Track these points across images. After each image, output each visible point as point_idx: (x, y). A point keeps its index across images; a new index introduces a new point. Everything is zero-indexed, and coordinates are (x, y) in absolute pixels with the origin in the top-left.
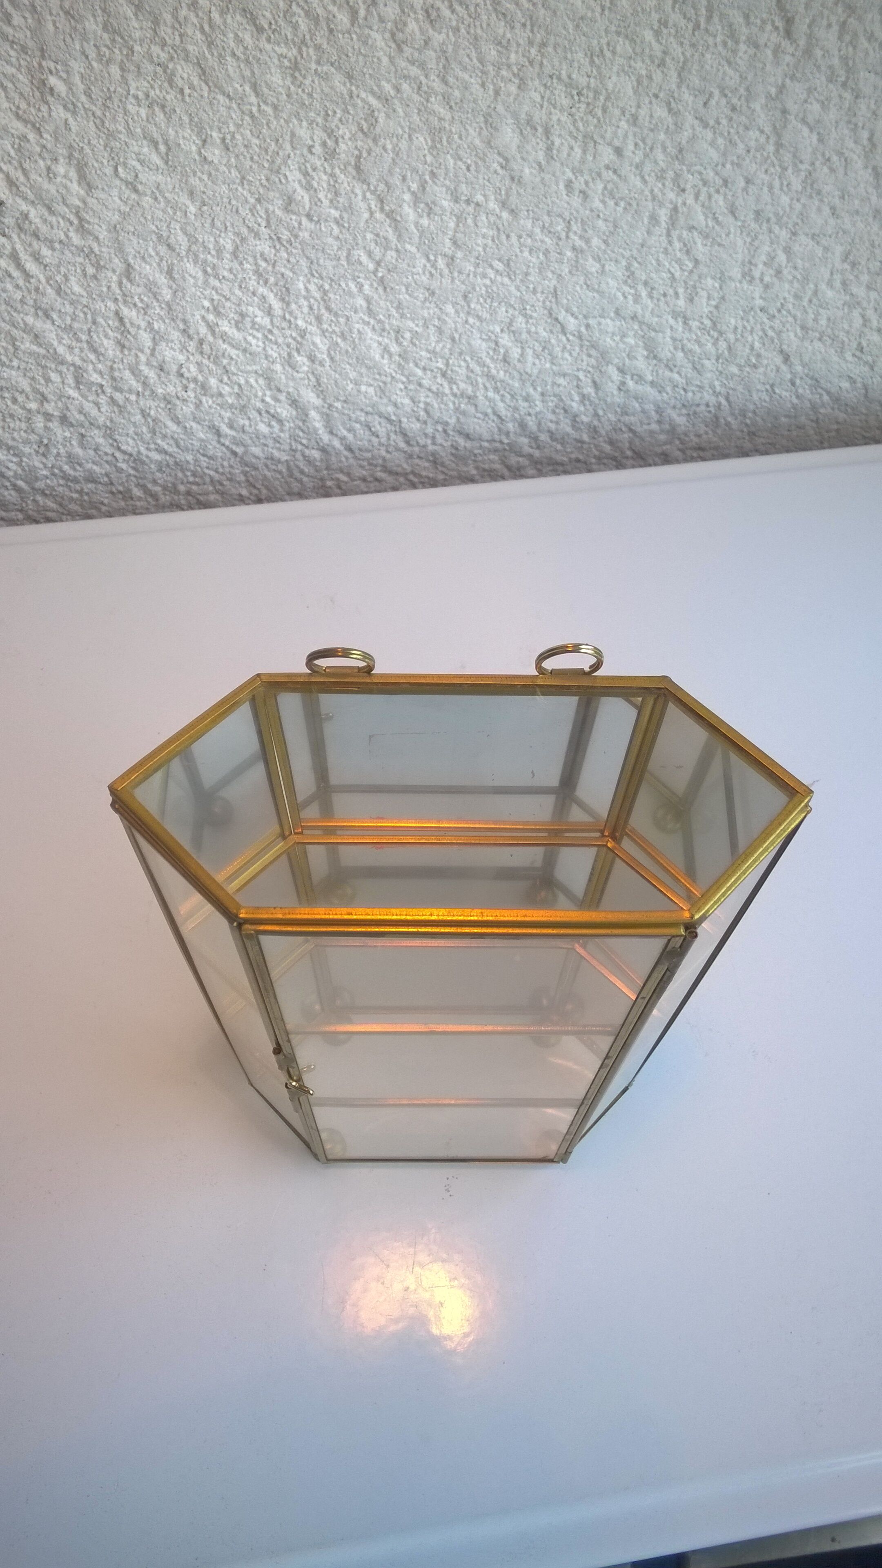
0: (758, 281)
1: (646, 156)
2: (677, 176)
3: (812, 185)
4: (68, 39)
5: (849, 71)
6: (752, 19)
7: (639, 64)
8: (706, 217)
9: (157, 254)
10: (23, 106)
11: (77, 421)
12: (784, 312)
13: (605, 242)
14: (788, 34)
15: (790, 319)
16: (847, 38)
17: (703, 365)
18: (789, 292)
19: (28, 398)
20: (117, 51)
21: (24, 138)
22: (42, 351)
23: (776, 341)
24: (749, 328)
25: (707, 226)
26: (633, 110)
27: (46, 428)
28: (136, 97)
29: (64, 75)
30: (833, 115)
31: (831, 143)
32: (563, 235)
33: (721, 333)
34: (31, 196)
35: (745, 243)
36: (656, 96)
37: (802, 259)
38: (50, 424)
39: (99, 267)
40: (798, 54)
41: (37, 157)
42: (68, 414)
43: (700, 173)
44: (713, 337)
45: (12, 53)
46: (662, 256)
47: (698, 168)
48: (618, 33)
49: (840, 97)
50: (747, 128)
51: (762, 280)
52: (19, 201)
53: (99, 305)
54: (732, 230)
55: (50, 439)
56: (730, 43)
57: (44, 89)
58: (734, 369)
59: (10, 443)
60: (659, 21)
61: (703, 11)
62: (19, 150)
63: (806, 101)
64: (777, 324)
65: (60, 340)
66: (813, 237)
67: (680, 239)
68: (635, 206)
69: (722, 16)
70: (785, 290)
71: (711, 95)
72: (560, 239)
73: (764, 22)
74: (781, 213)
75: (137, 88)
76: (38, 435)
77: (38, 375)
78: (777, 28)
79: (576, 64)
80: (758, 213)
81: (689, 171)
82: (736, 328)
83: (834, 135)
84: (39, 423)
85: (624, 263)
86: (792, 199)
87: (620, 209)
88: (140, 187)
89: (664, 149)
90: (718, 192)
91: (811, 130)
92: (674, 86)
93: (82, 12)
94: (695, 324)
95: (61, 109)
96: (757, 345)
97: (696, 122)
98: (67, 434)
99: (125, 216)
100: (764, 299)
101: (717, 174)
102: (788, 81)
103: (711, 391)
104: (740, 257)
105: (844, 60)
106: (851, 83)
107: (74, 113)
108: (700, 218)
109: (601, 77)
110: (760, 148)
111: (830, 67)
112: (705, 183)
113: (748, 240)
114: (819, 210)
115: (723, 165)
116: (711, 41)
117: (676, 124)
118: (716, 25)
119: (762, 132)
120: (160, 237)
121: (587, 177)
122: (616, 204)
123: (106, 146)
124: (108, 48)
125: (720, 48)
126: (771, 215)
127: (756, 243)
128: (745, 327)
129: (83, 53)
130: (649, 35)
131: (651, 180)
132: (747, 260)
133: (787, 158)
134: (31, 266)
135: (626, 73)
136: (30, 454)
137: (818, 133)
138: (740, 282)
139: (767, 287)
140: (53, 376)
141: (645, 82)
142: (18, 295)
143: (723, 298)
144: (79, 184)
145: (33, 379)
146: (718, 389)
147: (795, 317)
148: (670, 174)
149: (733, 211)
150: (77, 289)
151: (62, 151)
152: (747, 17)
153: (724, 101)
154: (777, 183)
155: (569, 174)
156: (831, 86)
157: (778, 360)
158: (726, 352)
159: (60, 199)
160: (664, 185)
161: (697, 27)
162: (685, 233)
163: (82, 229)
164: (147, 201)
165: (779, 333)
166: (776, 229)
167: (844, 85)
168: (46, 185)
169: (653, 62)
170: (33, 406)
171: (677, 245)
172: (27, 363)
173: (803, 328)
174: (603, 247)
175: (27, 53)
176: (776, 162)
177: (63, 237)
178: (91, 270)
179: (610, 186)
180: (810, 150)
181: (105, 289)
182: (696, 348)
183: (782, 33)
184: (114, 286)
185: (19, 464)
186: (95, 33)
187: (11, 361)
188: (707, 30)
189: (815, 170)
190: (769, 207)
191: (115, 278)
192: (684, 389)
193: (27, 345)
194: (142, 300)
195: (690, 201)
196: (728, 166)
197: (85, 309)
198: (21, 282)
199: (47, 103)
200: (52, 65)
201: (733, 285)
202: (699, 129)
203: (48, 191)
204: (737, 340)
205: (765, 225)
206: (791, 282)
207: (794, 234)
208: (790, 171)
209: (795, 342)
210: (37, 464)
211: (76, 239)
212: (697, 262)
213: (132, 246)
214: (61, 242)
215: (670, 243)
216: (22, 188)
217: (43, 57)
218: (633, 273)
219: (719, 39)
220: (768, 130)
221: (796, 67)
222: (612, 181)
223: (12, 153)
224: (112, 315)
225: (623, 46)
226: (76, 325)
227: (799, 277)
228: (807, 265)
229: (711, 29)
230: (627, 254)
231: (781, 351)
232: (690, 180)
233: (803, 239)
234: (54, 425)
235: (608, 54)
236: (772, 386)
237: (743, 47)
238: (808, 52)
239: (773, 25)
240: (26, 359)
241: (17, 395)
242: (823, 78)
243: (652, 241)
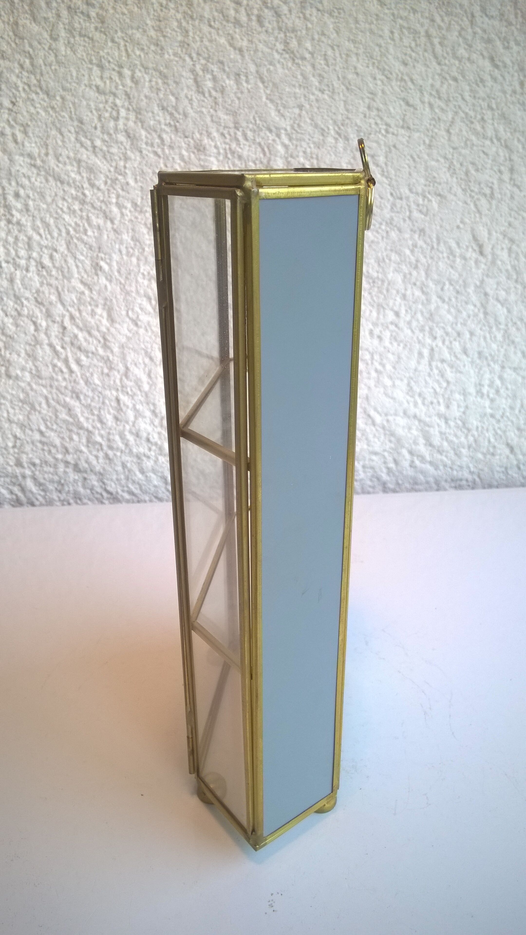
0: (485, 397)
1: (412, 317)
2: (431, 329)
3: (508, 338)
4: (113, 243)
5: (518, 273)
6: (461, 245)
7: (404, 267)
8: (450, 354)
9: (144, 363)
10: (85, 276)
11: (83, 467)
12: (505, 418)
13: (394, 368)
14: (481, 253)
15: (509, 423)
16: (513, 255)
17: (460, 452)
18: (506, 405)
19: (57, 451)
20: (136, 250)
21: (83, 293)
22: (71, 420)
23: (503, 437)
24: (485, 428)
25: (451, 360)
26: (403, 291)
27: (65, 472)
28: (143, 274)
29: (108, 261)
30: (512, 297)
31: (515, 313)
32: (370, 362)
33: (469, 430)
34: (81, 325)
35: (475, 372)
36: (415, 284)
37: (510, 383)
38: (67, 470)
39: (111, 369)
40: (489, 264)
41: (88, 304)
42: (79, 462)
43: (444, 328)
44: (464, 432)
45: (85, 249)
46: (427, 378)
47: (442, 325)
48: (391, 250)
49: (515, 287)
50: (466, 303)
51: (488, 396)
52: (74, 327)
53: (108, 393)
54: (466, 363)
55: (65, 480)
56: (451, 257)
57: (97, 268)
58: (480, 456)
59: (42, 481)
60: (413, 245)
61: (435, 240)
62: (79, 299)
63: (497, 289)
64: (502, 425)
65: (82, 412)
66: (515, 369)
67: (437, 368)
68: (409, 346)
69: (445, 243)
70: (503, 403)
71: (444, 284)
72: (367, 364)
73: (467, 247)
74: (493, 353)
75: (144, 270)
76: (59, 477)
77: (66, 435)
78: (475, 250)
79: (371, 266)
80: (480, 353)
81: (437, 326)
82: (477, 428)
83: (515, 308)
84: (61, 468)
85: (406, 381)
86: (498, 346)
87: (401, 348)
88: (139, 323)
89: (422, 313)
90: (455, 340)
91: (502, 305)
92: (424, 279)
93: (122, 229)
94: (452, 424)
95: (104, 279)
96: (492, 440)
97: (438, 300)
98: (76, 477)
99: (128, 338)
100: (492, 409)
101: (453, 329)
102: (485, 278)
103: (468, 471)
104: (473, 380)
105: (514, 267)
106: (520, 280)
107: (110, 281)
108: (446, 355)
109: (384, 273)
110: (476, 315)
111: (507, 271)
112: (447, 334)
113: (477, 370)
114: (515, 353)
115: (456, 324)
116: (441, 256)
117: (427, 300)
118: (442, 247)
119: (475, 306)
120: (146, 353)
121: (380, 328)
122: (399, 345)
123: (124, 300)
124: (132, 248)
125: (446, 260)
126: (487, 355)
127: (482, 372)
128: (483, 428)
129: (120, 251)
130: (408, 252)
131: (417, 332)
132: (477, 382)
133: (492, 321)
134: (74, 366)
135: (397, 271)
136: (52, 490)
137: (507, 308)
138: (476, 397)
139: (492, 401)
140: (75, 437)
141: (408, 276)
142: (64, 384)
143: (467, 407)
144: (108, 320)
145: (63, 438)
146: (472, 469)
147: (512, 422)
148: (427, 328)
149: (465, 352)
150: (97, 382)
151: (101, 301)
152: (458, 244)
153: (451, 288)
154: (488, 336)
155: (371, 327)
156: (509, 282)
157: (507, 451)
158: (474, 445)
159: (96, 327)
160: (424, 335)
161: (433, 248)
162: (439, 364)
163: (106, 346)
164: (142, 331)
165: (505, 432)
166: (492, 364)
167: (516, 281)
168: (89, 319)
169: (411, 266)
170: (60, 456)
171: (436, 372)
172: (61, 427)
173: (519, 429)
174: (393, 370)
175: (91, 250)
176: (486, 324)
177: (94, 349)
178: (106, 371)
179: (394, 334)
180: (503, 317)
181: (112, 382)
182: (454, 439)
183: (478, 253)
184: (118, 382)
185: (44, 497)
186: (127, 240)
187: (52, 425)
188: (438, 250)
189: (508, 329)
190: (486, 350)
191: (118, 377)
192: (451, 468)
193: (63, 415)
194: (131, 390)
195: (440, 344)
196: (459, 325)
197: (100, 395)
198: (67, 376)
199: (97, 275)
200: (103, 256)
201: (471, 399)
202: (440, 303)
203: (90, 322)
204: (479, 436)
205: (485, 363)
206: (506, 399)
207: (503, 367)
208: (494, 329)
209: (516, 440)
210: (56, 498)
211: (101, 351)
212: (448, 382)
213: (131, 356)
214: (93, 353)
215: (431, 370)
216: (77, 321)
217: (99, 252)
218: (411, 388)
219: (445, 255)
220: (478, 305)
221: (488, 270)
222: (395, 331)
223: (75, 301)
224: (114, 398)
225: (394, 257)
226: (93, 404)
227: (510, 395)
228: (514, 387)
229: (440, 249)
230: (407, 375)
231: (508, 445)
232: (439, 333)
233: (508, 370)
234: (70, 470)
235: (387, 261)
236: (506, 468)
237: (458, 260)
238: (493, 262)
239: (472, 247)
240: (61, 425)
241: (52, 448)
242: (504, 278)
243: (421, 368)
